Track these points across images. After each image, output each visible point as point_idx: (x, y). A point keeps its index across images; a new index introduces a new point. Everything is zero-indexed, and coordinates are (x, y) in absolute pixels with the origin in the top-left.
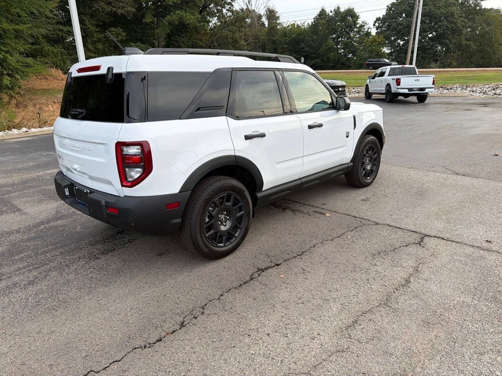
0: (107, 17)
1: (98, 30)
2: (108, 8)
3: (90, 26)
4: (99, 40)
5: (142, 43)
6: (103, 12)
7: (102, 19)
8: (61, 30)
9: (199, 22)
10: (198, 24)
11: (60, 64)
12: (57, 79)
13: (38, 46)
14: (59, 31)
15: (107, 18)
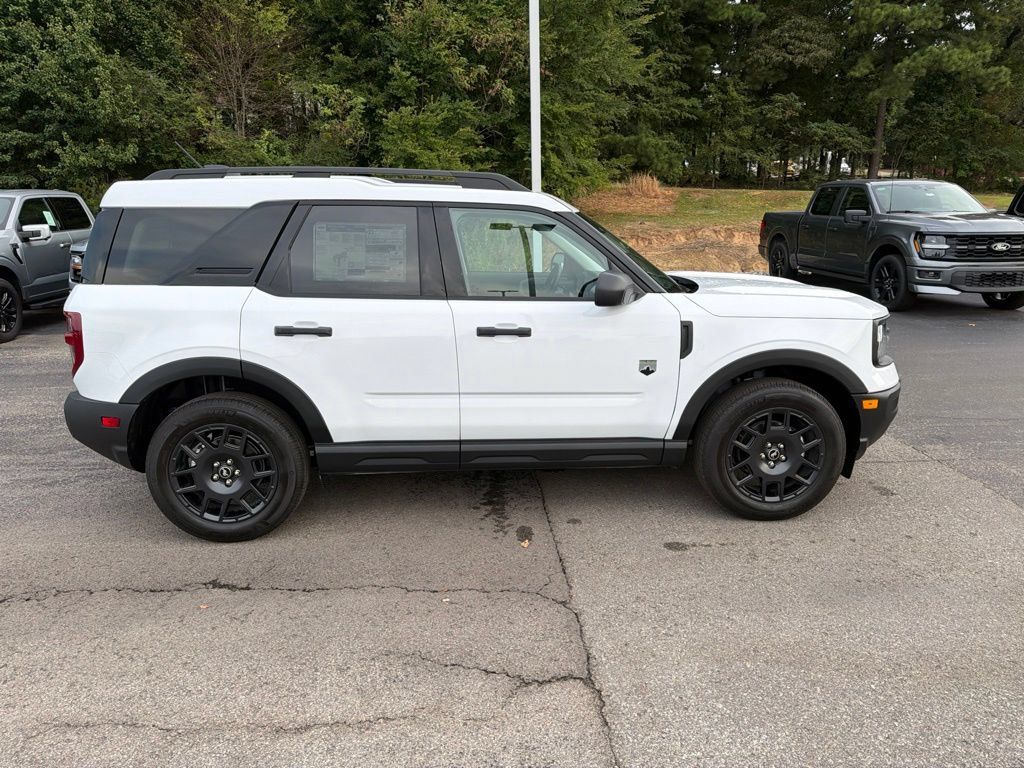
0: (772, 73)
1: (749, 100)
2: (777, 56)
3: (735, 94)
4: (748, 121)
5: (837, 121)
6: (766, 64)
7: (762, 79)
8: (679, 106)
9: (986, 65)
10: (982, 72)
11: (663, 168)
12: (647, 196)
13: (633, 137)
14: (675, 108)
15: (773, 76)
